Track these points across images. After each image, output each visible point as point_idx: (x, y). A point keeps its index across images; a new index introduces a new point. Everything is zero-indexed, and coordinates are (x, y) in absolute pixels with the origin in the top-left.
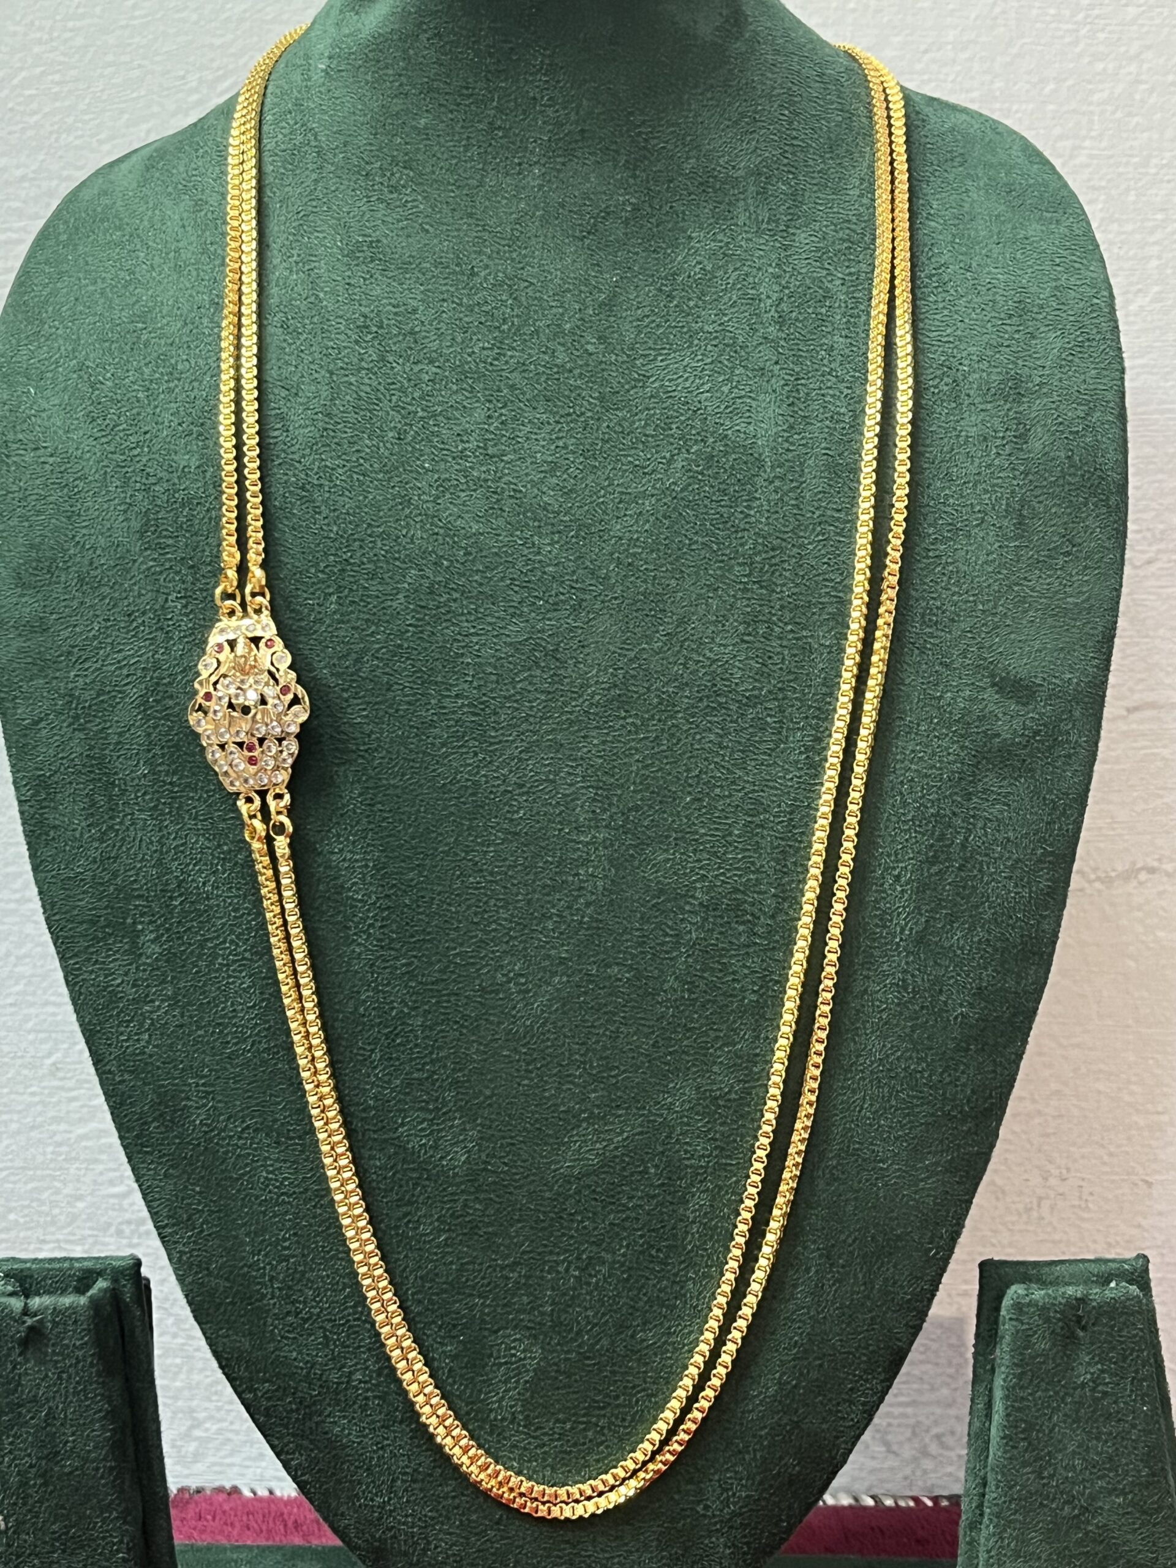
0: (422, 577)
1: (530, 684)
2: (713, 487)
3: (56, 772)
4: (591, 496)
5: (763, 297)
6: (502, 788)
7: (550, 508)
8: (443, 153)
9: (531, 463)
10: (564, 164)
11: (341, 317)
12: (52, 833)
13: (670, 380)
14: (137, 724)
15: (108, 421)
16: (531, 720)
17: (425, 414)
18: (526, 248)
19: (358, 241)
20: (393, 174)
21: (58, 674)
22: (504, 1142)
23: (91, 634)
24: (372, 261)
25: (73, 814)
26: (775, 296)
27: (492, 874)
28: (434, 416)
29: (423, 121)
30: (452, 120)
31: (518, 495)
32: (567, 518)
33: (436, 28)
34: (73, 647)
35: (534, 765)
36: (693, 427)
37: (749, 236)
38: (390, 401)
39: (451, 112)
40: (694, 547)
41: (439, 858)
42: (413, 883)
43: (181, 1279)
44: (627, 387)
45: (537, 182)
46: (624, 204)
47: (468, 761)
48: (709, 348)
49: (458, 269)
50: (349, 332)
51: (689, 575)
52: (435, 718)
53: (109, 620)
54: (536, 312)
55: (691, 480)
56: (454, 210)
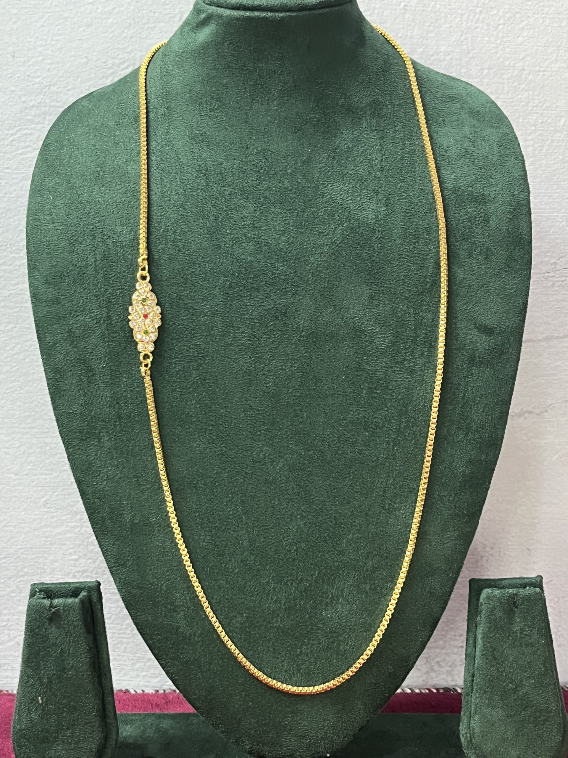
0: (227, 280)
1: (274, 327)
2: (353, 241)
3: (64, 366)
4: (300, 245)
5: (374, 159)
6: (262, 372)
7: (282, 250)
8: (234, 95)
9: (274, 231)
10: (287, 100)
11: (189, 166)
12: (62, 393)
13: (334, 195)
14: (101, 345)
15: (85, 211)
16: (275, 343)
17: (227, 209)
18: (271, 137)
19: (196, 133)
20: (211, 104)
21: (65, 323)
22: (263, 528)
23: (79, 305)
24: (203, 142)
25: (72, 384)
26: (379, 159)
27: (258, 410)
28: (231, 209)
29: (225, 80)
30: (238, 80)
31: (268, 245)
32: (290, 255)
33: (231, 40)
34: (72, 310)
35: (276, 362)
36: (344, 215)
37: (368, 132)
38: (211, 203)
39: (238, 77)
40: (345, 267)
41: (234, 403)
42: (223, 415)
43: (120, 591)
44: (315, 198)
45: (275, 108)
46: (313, 118)
47: (247, 361)
48: (351, 181)
49: (241, 145)
50: (192, 173)
51: (343, 280)
52: (232, 342)
53: (87, 299)
54: (275, 165)
55: (344, 239)
56: (238, 120)
